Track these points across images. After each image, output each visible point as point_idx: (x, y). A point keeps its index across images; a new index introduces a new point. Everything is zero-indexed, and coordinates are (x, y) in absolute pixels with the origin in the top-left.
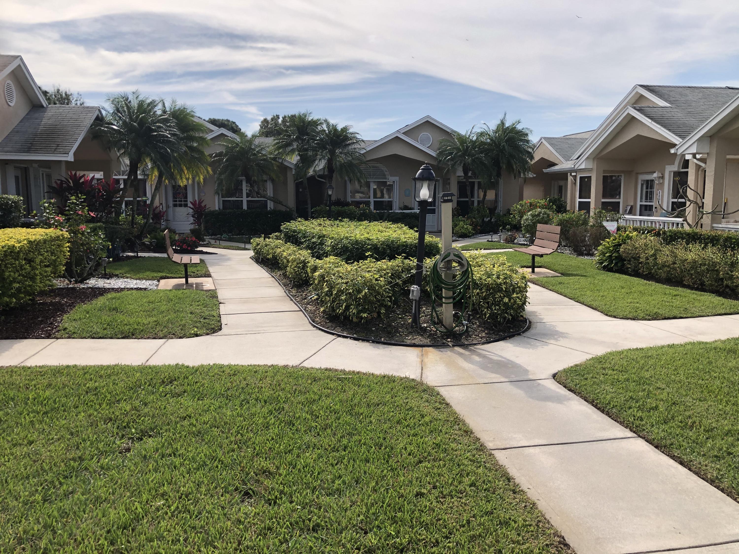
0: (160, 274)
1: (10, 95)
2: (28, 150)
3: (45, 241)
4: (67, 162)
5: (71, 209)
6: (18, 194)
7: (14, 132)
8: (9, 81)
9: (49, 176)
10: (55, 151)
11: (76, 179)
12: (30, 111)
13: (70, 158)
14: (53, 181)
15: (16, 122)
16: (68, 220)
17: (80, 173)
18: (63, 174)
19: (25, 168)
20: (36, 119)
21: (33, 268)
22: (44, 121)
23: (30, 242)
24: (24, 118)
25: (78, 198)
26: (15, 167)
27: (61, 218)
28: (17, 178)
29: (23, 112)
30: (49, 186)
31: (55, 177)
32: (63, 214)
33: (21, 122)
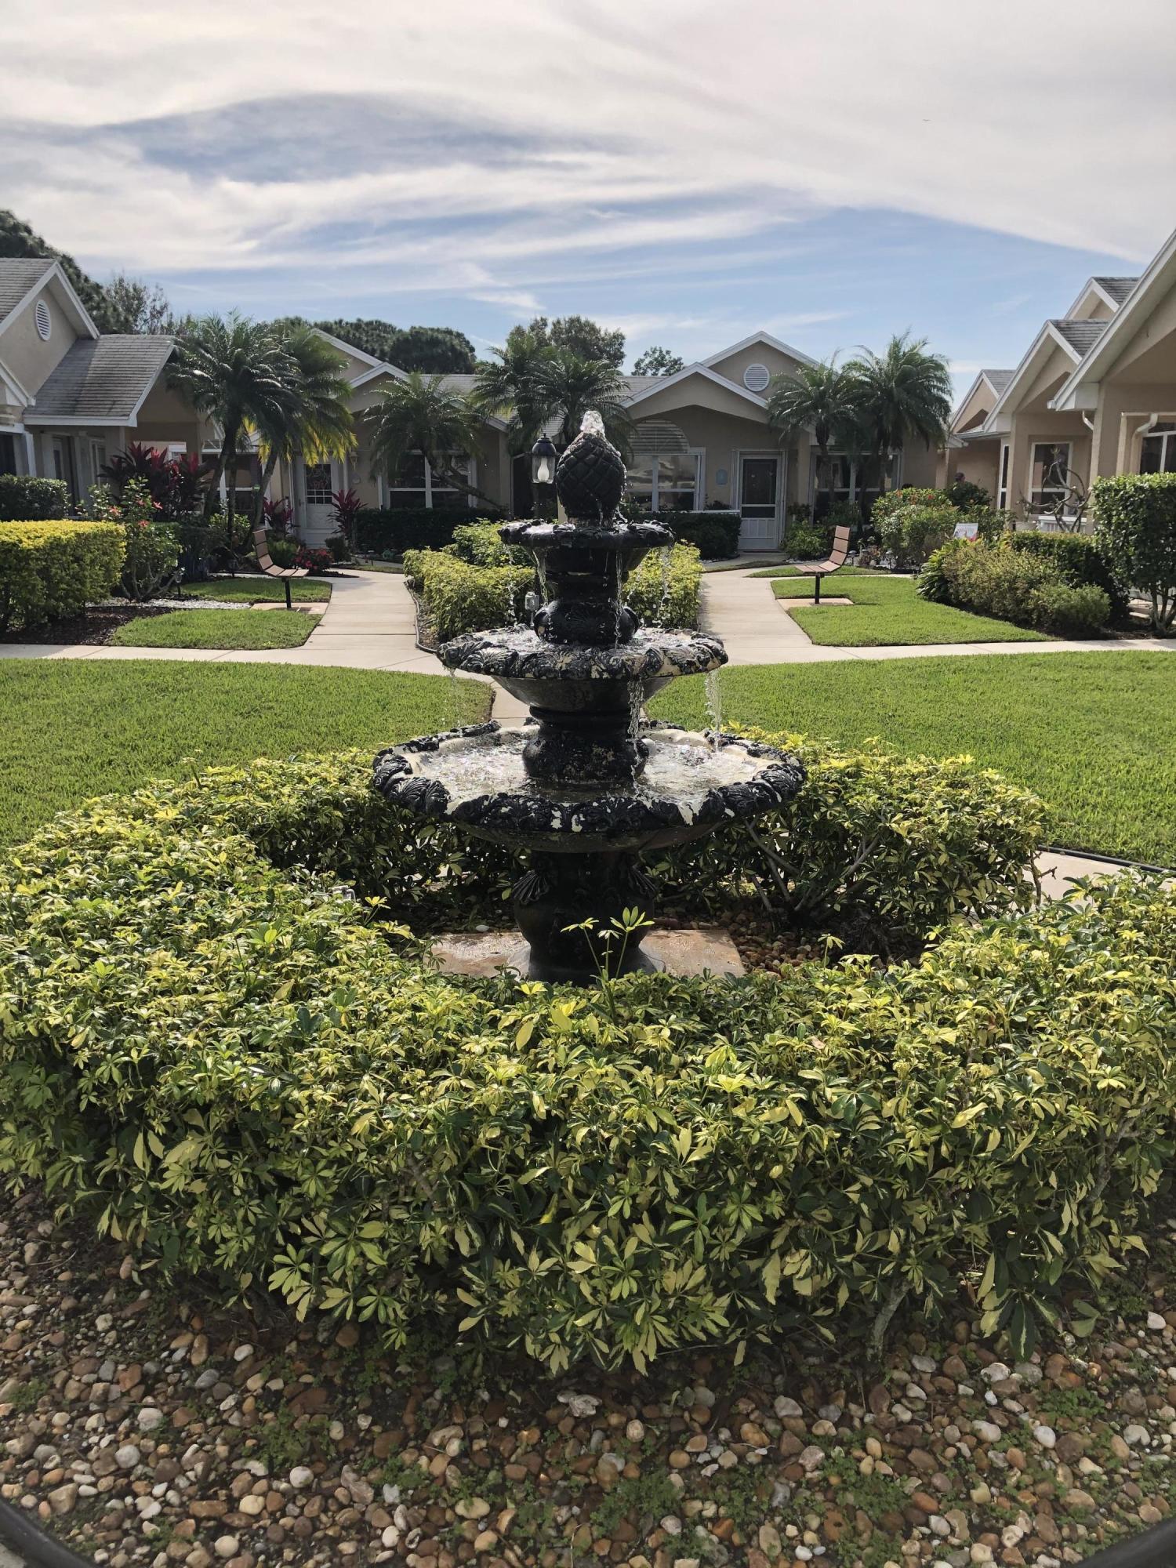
0: (255, 597)
1: (44, 324)
2: (72, 411)
3: (95, 536)
4: (127, 428)
5: (129, 498)
6: (59, 477)
7: (52, 381)
8: (41, 302)
9: (102, 450)
10: (109, 412)
11: (139, 454)
12: (73, 346)
13: (132, 422)
14: (108, 458)
15: (54, 364)
16: (125, 513)
17: (146, 445)
18: (122, 447)
19: (68, 438)
20: (83, 359)
21: (83, 569)
22: (94, 362)
23: (78, 535)
24: (65, 358)
25: (138, 482)
26: (55, 437)
27: (117, 511)
28: (57, 453)
29: (62, 347)
30: (102, 466)
31: (111, 452)
32: (119, 505)
33: (60, 365)
